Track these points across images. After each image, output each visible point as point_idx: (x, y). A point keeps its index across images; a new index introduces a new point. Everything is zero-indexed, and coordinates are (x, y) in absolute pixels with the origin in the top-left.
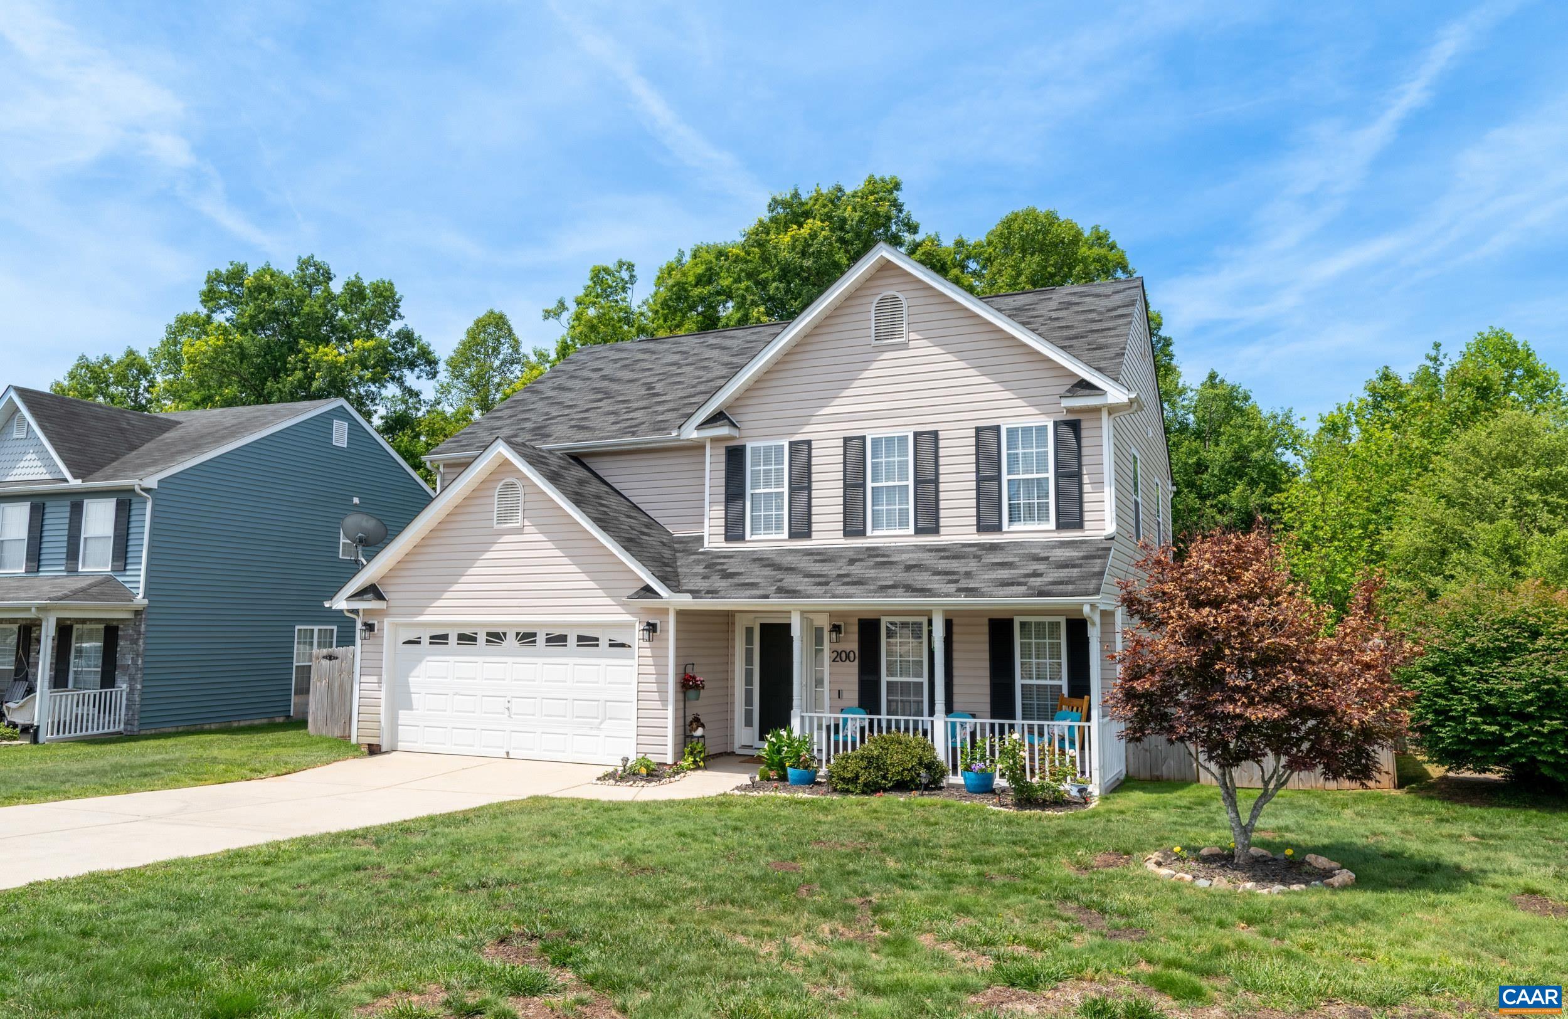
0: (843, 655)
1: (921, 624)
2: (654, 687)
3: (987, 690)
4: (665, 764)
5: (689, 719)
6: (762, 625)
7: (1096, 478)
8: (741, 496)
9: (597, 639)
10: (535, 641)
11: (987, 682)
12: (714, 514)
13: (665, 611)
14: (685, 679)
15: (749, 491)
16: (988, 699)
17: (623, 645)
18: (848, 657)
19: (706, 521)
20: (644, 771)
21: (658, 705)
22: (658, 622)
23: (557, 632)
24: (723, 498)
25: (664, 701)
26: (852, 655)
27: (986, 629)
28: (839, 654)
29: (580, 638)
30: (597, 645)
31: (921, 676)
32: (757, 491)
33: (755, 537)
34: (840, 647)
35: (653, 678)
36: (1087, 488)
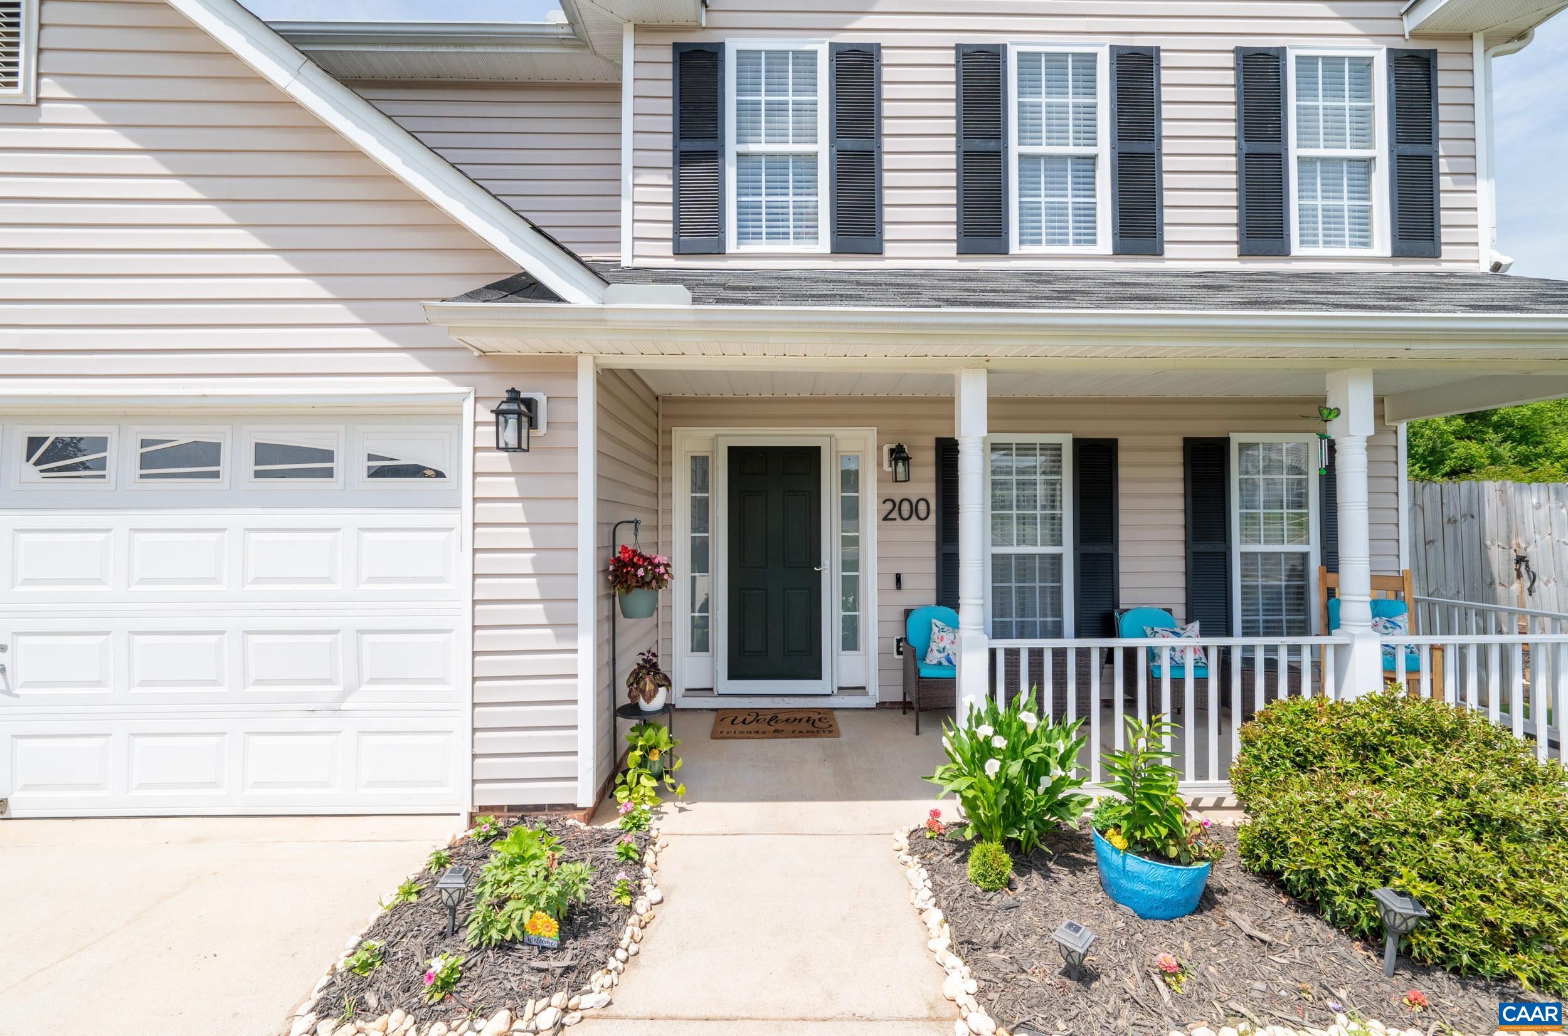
0: (906, 507)
1: (1058, 448)
2: (530, 587)
3: (1180, 566)
4: (573, 807)
5: (628, 663)
6: (731, 449)
7: (1463, 165)
8: (715, 155)
9: (328, 456)
10: (101, 464)
11: (1180, 550)
12: (642, 194)
13: (565, 367)
14: (617, 561)
15: (732, 147)
16: (1181, 581)
17: (416, 471)
18: (914, 510)
19: (626, 206)
20: (547, 928)
21: (546, 637)
22: (541, 398)
23: (183, 435)
24: (668, 159)
25: (565, 627)
26: (922, 506)
27: (1178, 457)
28: (896, 506)
29: (265, 453)
30: (329, 473)
31: (1059, 543)
32: (753, 148)
33: (746, 249)
34: (898, 492)
35: (524, 562)
36: (1445, 182)
